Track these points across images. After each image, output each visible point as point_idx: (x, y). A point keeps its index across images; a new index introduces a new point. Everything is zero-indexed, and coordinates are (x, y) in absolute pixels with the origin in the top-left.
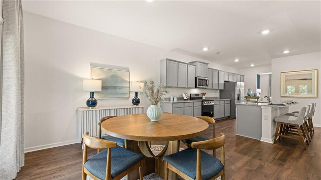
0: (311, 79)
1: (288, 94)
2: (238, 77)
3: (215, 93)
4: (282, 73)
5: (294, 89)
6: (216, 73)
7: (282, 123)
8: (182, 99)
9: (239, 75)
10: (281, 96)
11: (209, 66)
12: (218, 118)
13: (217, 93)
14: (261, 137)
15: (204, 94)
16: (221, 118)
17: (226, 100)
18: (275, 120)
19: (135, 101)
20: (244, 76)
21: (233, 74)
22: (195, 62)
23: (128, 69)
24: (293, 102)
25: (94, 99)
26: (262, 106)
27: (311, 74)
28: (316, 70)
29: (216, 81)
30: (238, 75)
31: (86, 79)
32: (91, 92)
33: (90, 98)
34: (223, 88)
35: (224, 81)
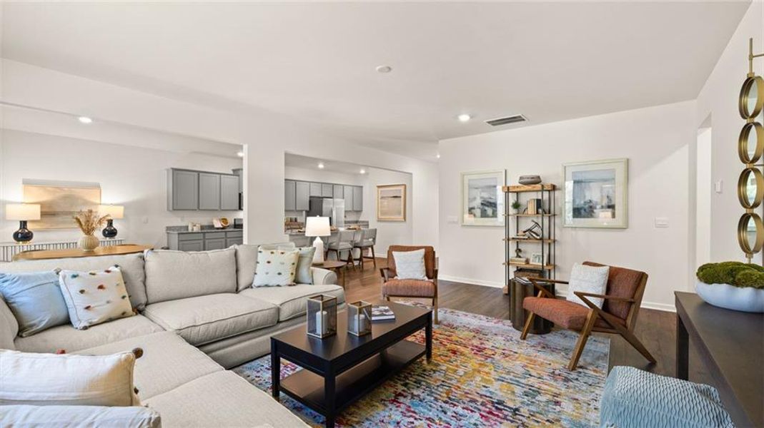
4: (377, 186)
8: (212, 227)
9: (351, 186)
19: (107, 233)
20: (362, 187)
21: (334, 185)
23: (97, 187)
25: (26, 231)
27: (401, 190)
31: (12, 203)
32: (21, 222)
33: (20, 229)
34: (308, 209)
35: (311, 197)
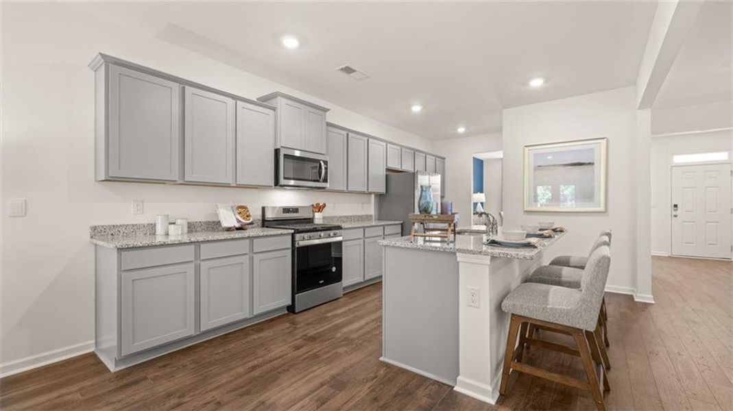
0: (593, 164)
1: (539, 206)
2: (427, 159)
3: (363, 203)
4: (526, 146)
5: (550, 194)
6: (357, 146)
7: (524, 320)
9: (434, 156)
10: (526, 209)
11: (330, 118)
12: (362, 280)
13: (369, 202)
14: (458, 375)
15: (320, 208)
16: (367, 281)
17: (387, 225)
18: (503, 309)
20: (444, 159)
21: (415, 151)
22: (274, 96)
24: (554, 227)
26: (458, 254)
27: (592, 150)
28: (604, 138)
29: (358, 170)
30: (428, 156)
34: (383, 190)
35: (388, 170)
